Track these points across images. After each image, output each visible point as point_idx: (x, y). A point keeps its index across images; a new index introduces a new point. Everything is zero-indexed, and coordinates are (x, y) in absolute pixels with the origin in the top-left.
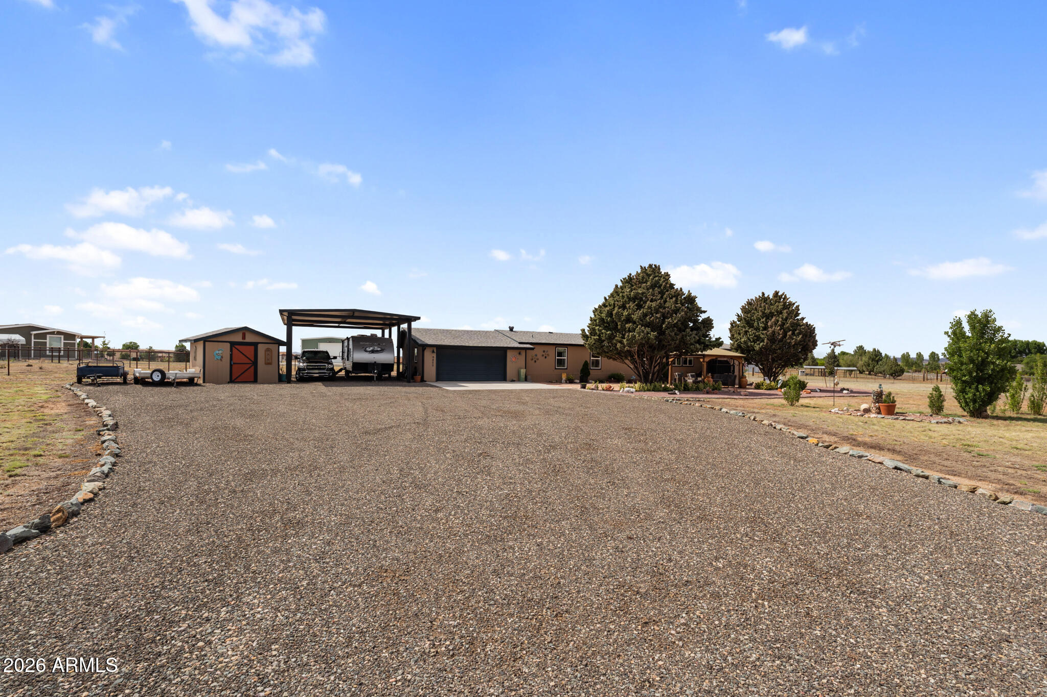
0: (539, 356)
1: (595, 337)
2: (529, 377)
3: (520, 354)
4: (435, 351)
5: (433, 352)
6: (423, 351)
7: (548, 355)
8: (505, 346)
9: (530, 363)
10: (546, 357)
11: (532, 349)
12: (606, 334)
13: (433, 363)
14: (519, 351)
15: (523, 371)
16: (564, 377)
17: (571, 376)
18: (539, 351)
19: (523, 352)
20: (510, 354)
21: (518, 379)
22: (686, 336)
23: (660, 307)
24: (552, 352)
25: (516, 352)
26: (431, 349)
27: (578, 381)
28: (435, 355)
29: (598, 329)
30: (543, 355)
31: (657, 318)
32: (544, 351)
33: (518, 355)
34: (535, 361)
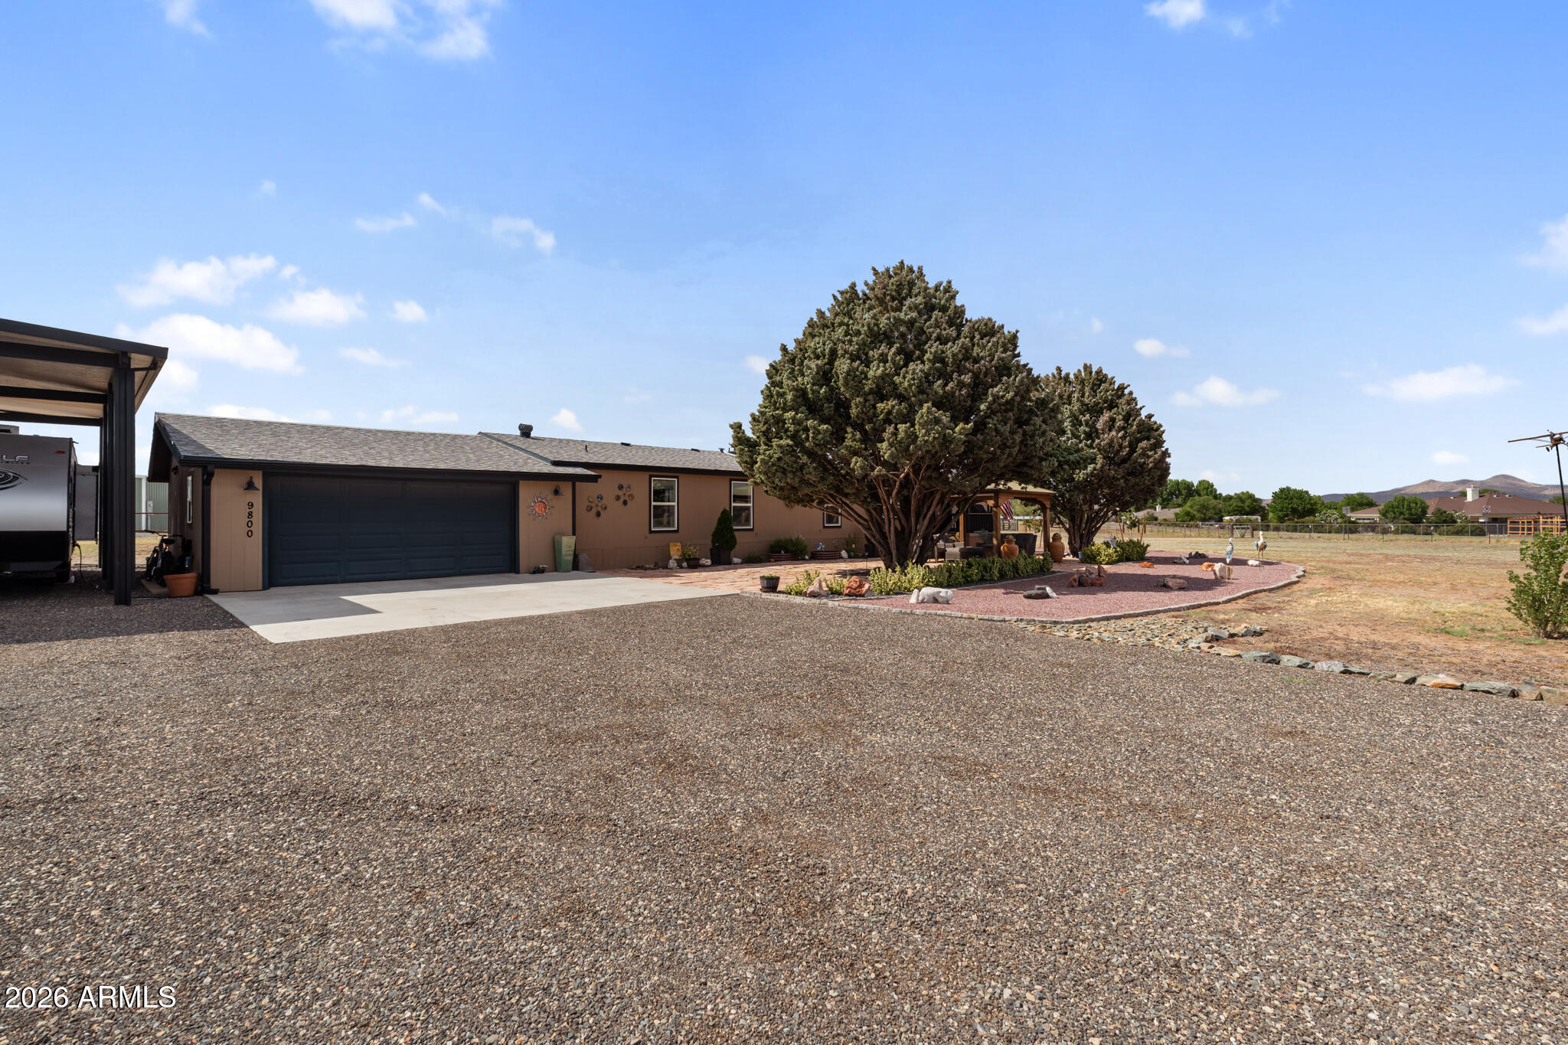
0: (609, 500)
1: (783, 442)
2: (583, 557)
3: (556, 492)
4: (258, 482)
5: (250, 486)
6: (207, 483)
7: (631, 496)
8: (514, 469)
9: (585, 518)
10: (625, 503)
11: (593, 479)
12: (817, 432)
13: (250, 524)
14: (552, 485)
15: (568, 542)
16: (675, 552)
17: (693, 551)
18: (608, 485)
19: (566, 489)
20: (527, 495)
21: (552, 566)
22: (1032, 436)
23: (966, 358)
24: (640, 487)
25: (545, 489)
26: (243, 477)
27: (709, 562)
28: (257, 498)
29: (794, 418)
30: (618, 498)
31: (961, 385)
32: (621, 487)
33: (551, 496)
34: (598, 514)
